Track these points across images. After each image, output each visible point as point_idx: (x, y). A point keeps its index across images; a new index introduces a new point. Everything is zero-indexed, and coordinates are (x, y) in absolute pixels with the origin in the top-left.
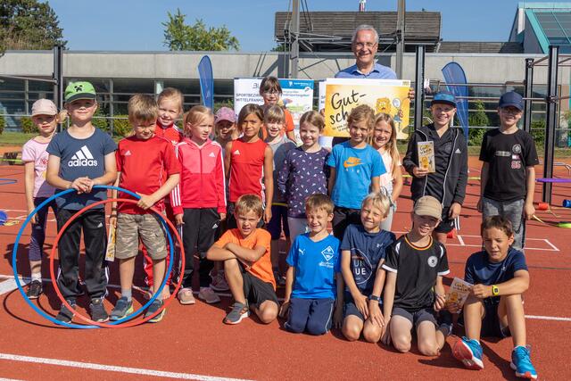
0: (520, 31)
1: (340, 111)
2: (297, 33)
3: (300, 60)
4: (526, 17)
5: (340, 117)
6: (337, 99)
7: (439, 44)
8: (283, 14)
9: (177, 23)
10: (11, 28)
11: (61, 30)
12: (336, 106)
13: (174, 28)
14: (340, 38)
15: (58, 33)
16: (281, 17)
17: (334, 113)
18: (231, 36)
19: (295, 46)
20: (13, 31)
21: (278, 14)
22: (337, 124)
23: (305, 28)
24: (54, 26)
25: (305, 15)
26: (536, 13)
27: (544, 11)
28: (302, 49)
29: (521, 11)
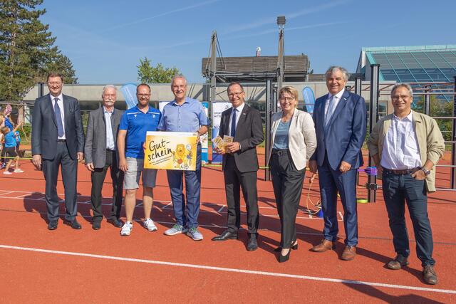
0: (363, 65)
1: (154, 152)
2: (215, 71)
3: (217, 88)
4: (367, 57)
5: (154, 156)
6: (152, 145)
7: (307, 76)
8: (207, 59)
9: (145, 65)
10: (39, 70)
11: (74, 71)
12: (152, 149)
13: (143, 69)
14: (242, 74)
15: (72, 74)
16: (205, 61)
17: (151, 153)
18: (179, 73)
19: (214, 79)
20: (40, 72)
21: (203, 59)
22: (152, 161)
23: (221, 68)
24: (70, 69)
25: (220, 60)
26: (373, 54)
27: (379, 53)
28: (218, 81)
29: (364, 53)
